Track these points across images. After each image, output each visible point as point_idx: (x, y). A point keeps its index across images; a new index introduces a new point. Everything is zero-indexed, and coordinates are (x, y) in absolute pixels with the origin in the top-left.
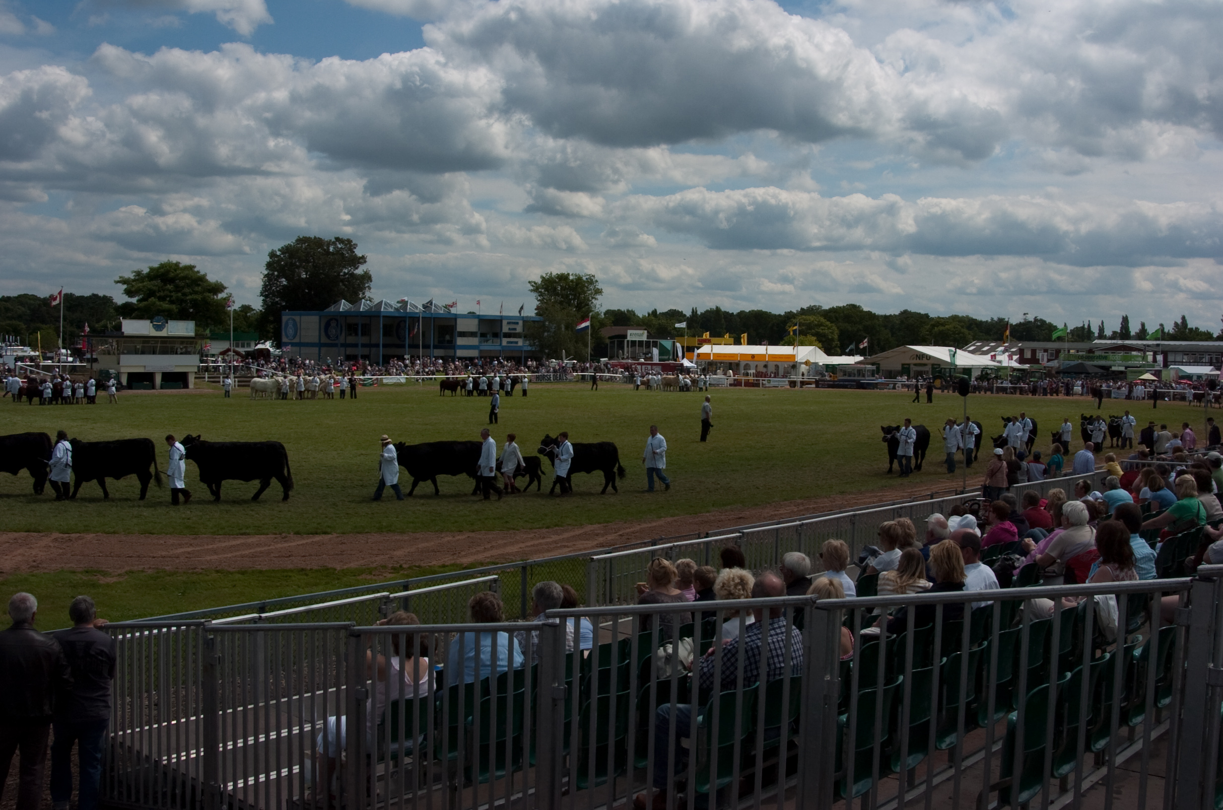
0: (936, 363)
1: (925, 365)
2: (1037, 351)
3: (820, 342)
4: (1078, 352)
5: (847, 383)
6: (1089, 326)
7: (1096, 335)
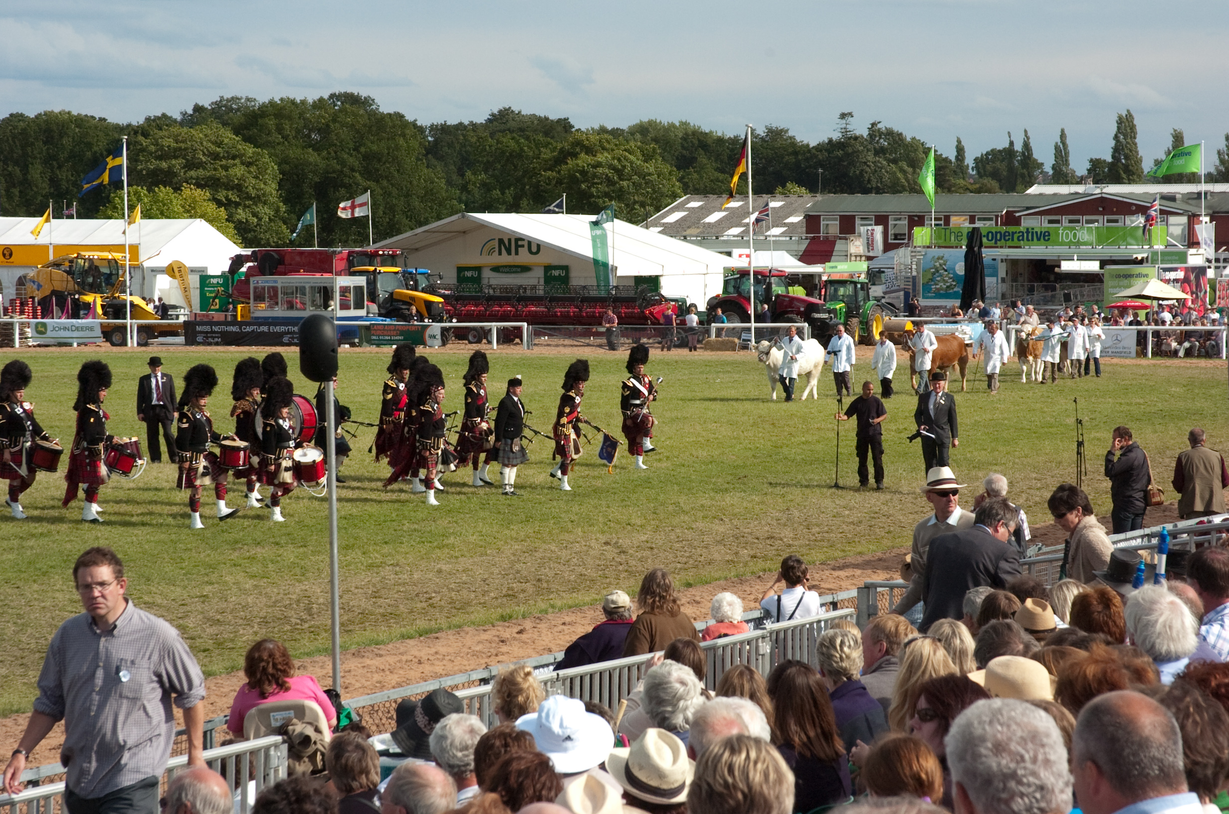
0: (555, 262)
1: (525, 269)
2: (858, 222)
3: (219, 204)
4: (972, 220)
5: (278, 329)
6: (1026, 145)
7: (1048, 169)
